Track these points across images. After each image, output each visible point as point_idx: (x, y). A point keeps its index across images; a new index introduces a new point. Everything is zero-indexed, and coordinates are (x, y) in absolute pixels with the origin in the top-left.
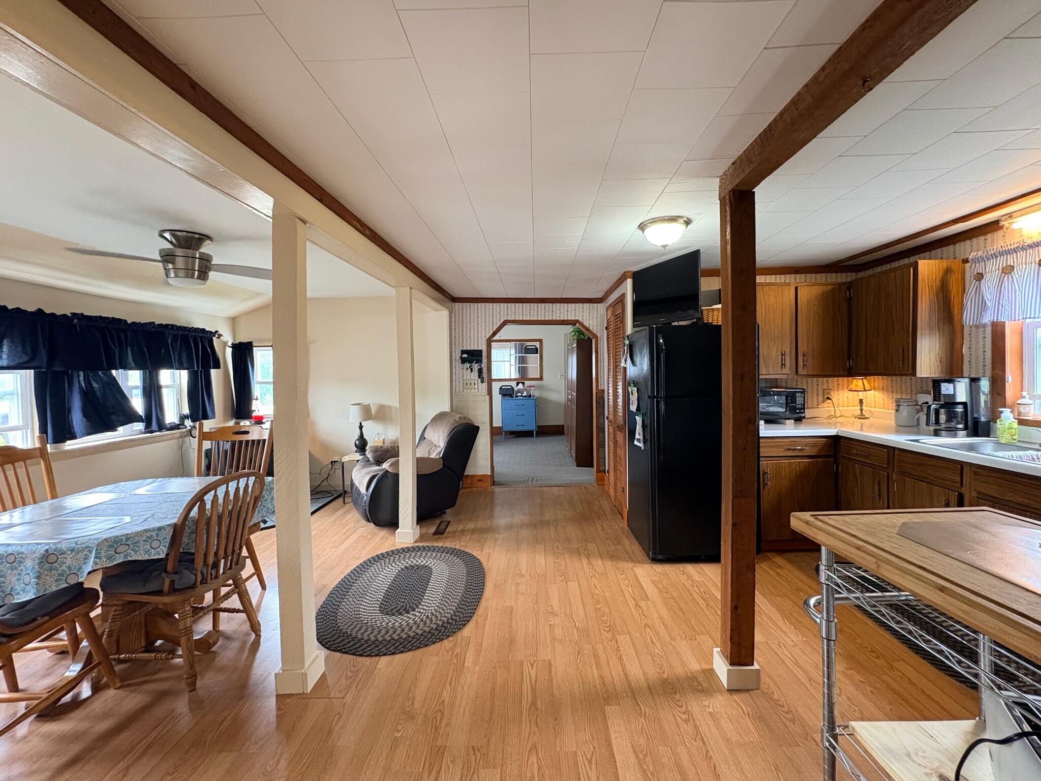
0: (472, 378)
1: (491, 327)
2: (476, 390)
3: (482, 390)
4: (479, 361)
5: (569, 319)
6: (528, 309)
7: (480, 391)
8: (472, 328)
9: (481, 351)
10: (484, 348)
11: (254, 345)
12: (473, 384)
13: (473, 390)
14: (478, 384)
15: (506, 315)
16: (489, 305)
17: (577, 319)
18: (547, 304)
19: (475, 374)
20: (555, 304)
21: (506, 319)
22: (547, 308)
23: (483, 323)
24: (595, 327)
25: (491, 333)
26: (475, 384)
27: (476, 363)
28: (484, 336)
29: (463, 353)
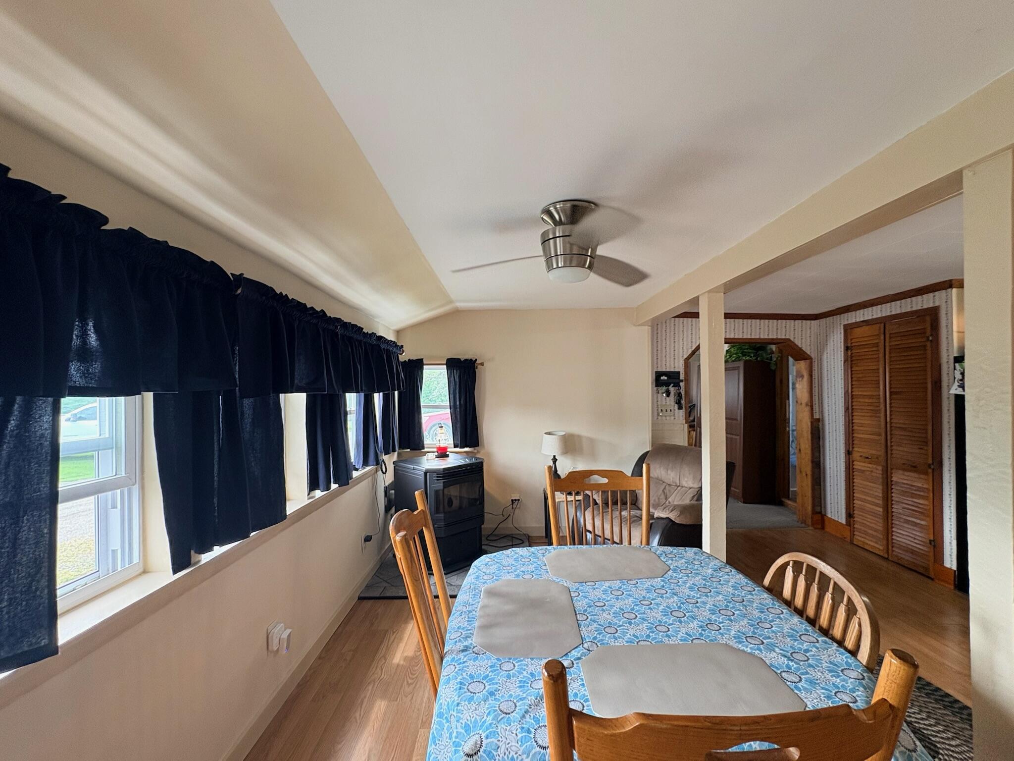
0: (668, 404)
1: (690, 346)
2: (672, 418)
3: (679, 417)
4: (677, 385)
5: (779, 337)
6: (733, 325)
7: (677, 418)
8: (667, 347)
9: (678, 373)
10: (681, 370)
11: (425, 362)
12: (669, 410)
13: (668, 418)
14: (675, 410)
16: (687, 321)
17: (787, 337)
18: (754, 320)
19: (671, 401)
20: (762, 320)
22: (753, 325)
23: (681, 341)
24: (809, 348)
25: (690, 352)
26: (671, 411)
27: (673, 387)
28: (681, 355)
29: (658, 375)
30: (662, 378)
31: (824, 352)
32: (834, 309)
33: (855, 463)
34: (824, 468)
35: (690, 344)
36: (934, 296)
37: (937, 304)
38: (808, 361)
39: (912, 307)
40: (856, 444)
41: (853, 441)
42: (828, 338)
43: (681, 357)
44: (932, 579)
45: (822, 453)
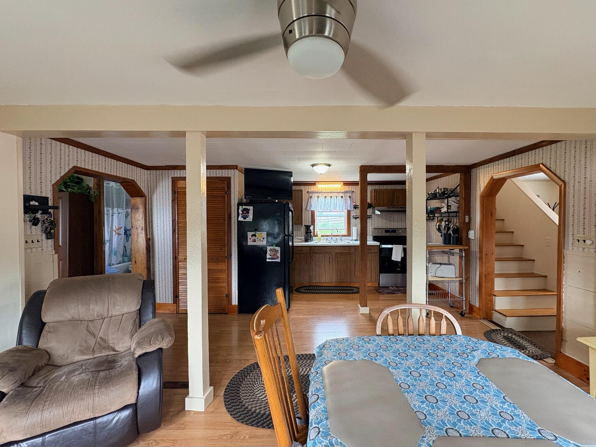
0: (35, 233)
1: (58, 171)
2: (40, 249)
3: (47, 247)
5: (128, 178)
6: (97, 160)
7: (44, 249)
9: (47, 198)
10: (50, 196)
12: (35, 241)
13: (34, 250)
14: (43, 240)
15: (75, 161)
19: (39, 230)
21: (75, 165)
23: (49, 163)
24: (144, 188)
26: (38, 241)
27: (41, 214)
28: (49, 180)
29: (27, 199)
30: (32, 203)
31: (154, 193)
32: (164, 165)
33: (180, 263)
34: (154, 271)
35: (58, 169)
36: (228, 171)
37: (229, 176)
38: (143, 199)
39: (216, 175)
40: (180, 252)
41: (178, 250)
42: (158, 184)
43: (49, 182)
44: (227, 314)
45: (151, 262)
